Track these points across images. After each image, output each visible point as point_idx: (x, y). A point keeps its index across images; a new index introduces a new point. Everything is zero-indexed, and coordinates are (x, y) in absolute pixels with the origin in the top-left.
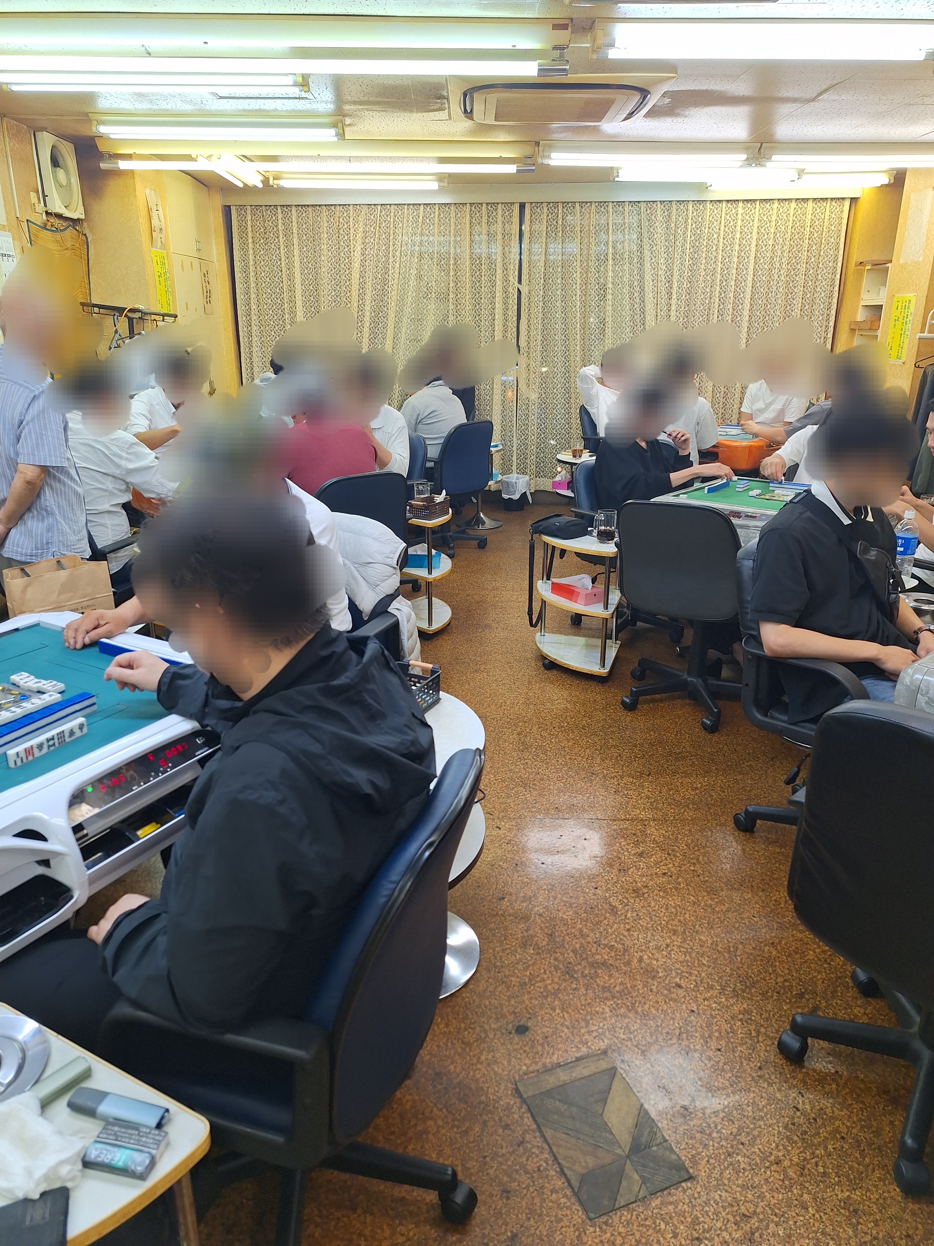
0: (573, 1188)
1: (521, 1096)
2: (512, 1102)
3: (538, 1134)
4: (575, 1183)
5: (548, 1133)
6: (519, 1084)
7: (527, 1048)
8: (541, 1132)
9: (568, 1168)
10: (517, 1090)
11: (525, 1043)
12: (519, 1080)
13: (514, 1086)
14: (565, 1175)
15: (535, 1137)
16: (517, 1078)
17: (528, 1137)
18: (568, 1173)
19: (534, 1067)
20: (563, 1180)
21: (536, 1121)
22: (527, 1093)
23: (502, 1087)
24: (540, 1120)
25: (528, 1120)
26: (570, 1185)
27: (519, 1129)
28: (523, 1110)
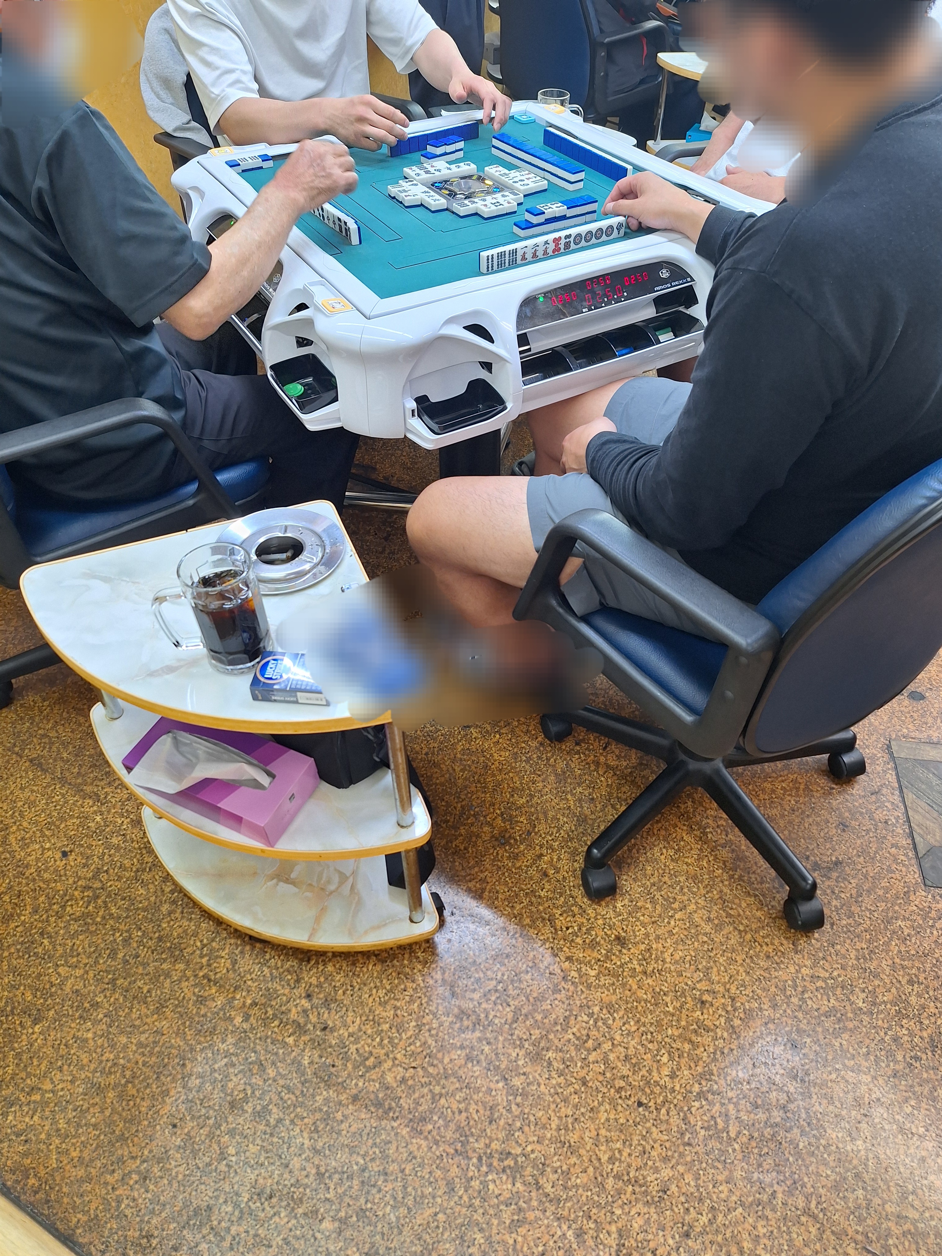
0: (917, 853)
1: (891, 754)
2: (879, 755)
3: (897, 792)
4: (922, 851)
5: (910, 797)
6: (893, 743)
7: (915, 715)
8: (901, 791)
9: (919, 834)
10: (889, 747)
11: (915, 709)
12: (895, 740)
13: (887, 742)
14: (913, 839)
15: (893, 794)
16: (894, 736)
17: (884, 791)
18: (918, 839)
19: (917, 734)
20: (909, 841)
21: (899, 781)
22: (900, 753)
23: (874, 738)
24: (904, 782)
25: (891, 777)
26: (915, 848)
27: (877, 780)
28: (889, 766)
